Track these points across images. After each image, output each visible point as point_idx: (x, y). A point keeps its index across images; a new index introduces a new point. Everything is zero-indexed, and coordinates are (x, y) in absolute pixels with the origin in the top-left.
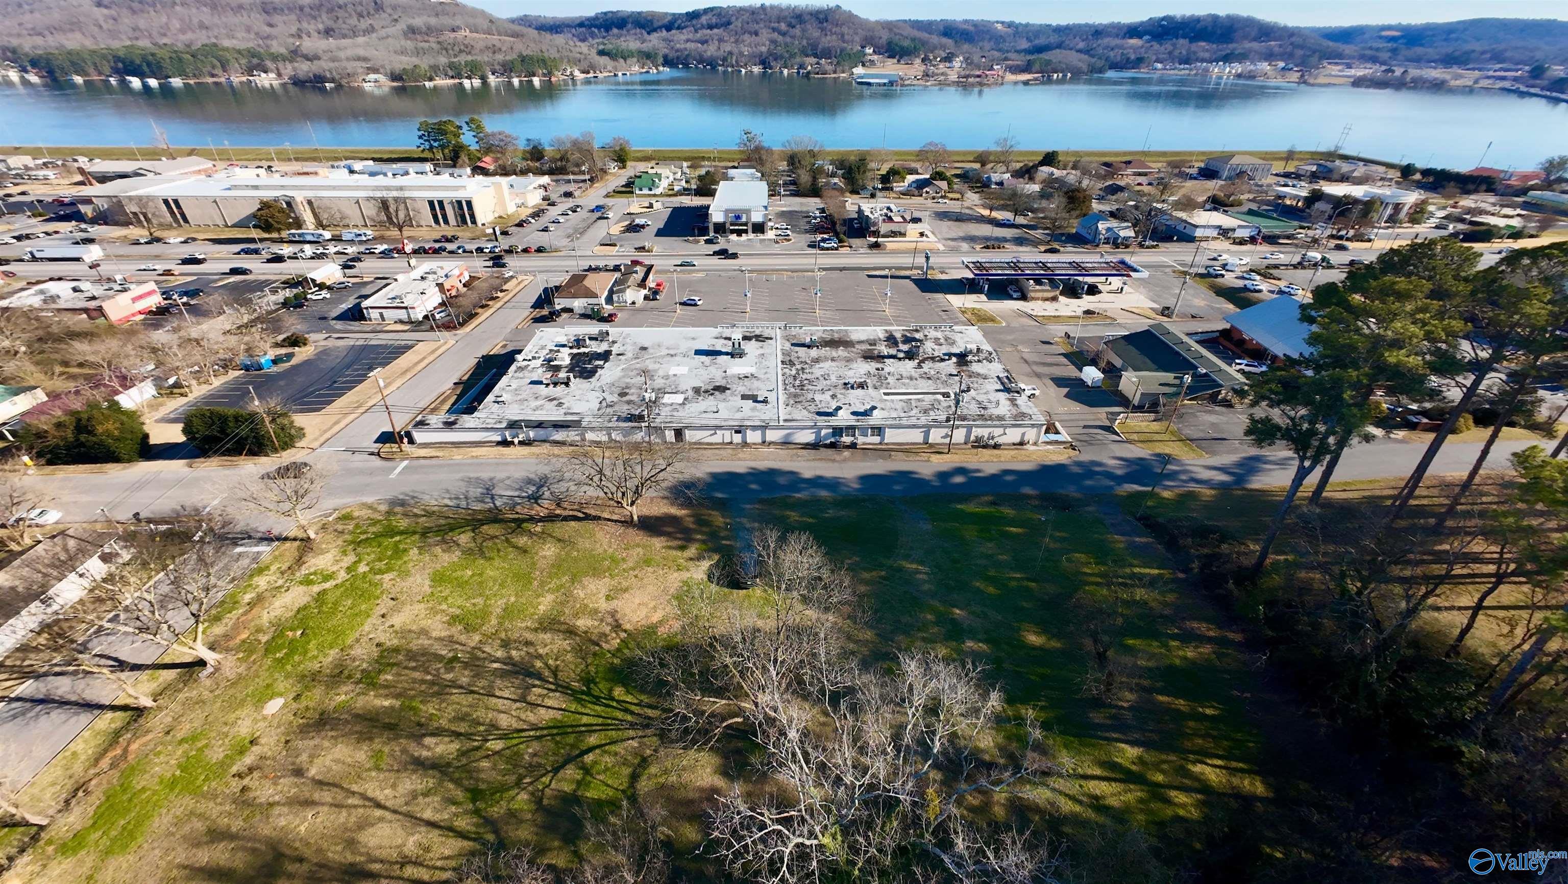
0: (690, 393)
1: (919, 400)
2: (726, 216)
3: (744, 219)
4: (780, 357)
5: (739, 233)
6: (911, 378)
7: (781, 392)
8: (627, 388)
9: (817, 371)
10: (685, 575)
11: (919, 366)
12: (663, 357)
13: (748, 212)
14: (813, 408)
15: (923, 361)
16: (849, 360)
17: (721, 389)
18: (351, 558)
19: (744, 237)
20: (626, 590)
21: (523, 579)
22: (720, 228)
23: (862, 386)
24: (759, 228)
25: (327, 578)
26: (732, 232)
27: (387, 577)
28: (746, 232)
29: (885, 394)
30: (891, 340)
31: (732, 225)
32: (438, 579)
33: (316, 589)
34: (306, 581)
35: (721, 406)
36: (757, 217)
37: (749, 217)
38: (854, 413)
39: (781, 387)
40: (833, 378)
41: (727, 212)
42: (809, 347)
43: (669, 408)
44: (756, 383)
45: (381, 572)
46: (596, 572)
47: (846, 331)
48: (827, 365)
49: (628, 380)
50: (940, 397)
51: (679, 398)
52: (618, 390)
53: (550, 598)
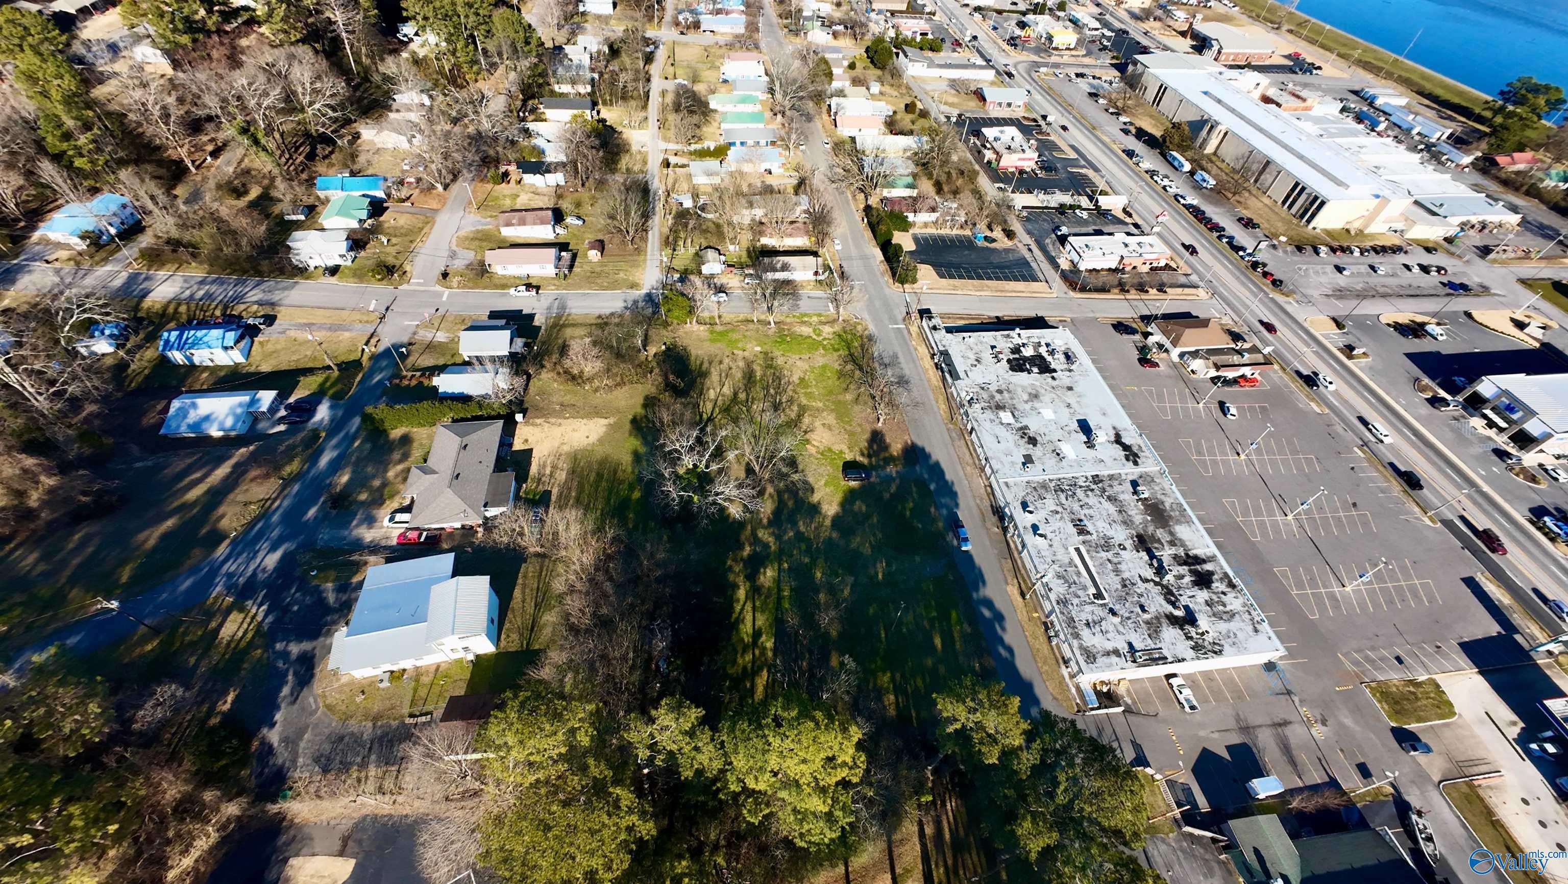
0: (1019, 425)
1: (1079, 574)
2: (1498, 396)
3: (1515, 417)
4: (1104, 472)
5: (1491, 424)
6: (1117, 571)
7: (1047, 478)
8: (1009, 391)
9: (1092, 500)
10: (847, 451)
11: (1146, 581)
12: (1064, 401)
13: (1530, 413)
14: (1029, 499)
15: (1156, 584)
16: (1127, 523)
17: (1033, 441)
18: (831, 337)
19: (1492, 433)
20: (830, 429)
21: (831, 393)
22: (1475, 403)
23: (1082, 531)
24: (1524, 440)
25: (819, 335)
26: (1485, 417)
27: (822, 351)
28: (1501, 430)
29: (1077, 550)
30: (1191, 560)
31: (1493, 409)
32: (824, 367)
33: (812, 334)
34: (814, 331)
35: (1011, 444)
36: (1533, 427)
37: (1523, 420)
38: (1035, 528)
39: (1051, 477)
40: (1087, 511)
41: (1506, 393)
42: (1135, 492)
43: (993, 417)
44: (1051, 461)
45: (824, 348)
46: (839, 417)
47: (1189, 522)
48: (1112, 509)
49: (1020, 390)
50: (1092, 590)
51: (1010, 420)
52: (1004, 387)
53: (820, 405)
